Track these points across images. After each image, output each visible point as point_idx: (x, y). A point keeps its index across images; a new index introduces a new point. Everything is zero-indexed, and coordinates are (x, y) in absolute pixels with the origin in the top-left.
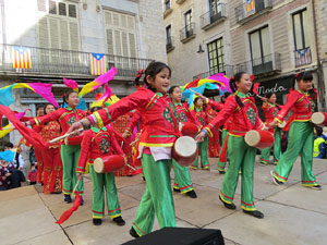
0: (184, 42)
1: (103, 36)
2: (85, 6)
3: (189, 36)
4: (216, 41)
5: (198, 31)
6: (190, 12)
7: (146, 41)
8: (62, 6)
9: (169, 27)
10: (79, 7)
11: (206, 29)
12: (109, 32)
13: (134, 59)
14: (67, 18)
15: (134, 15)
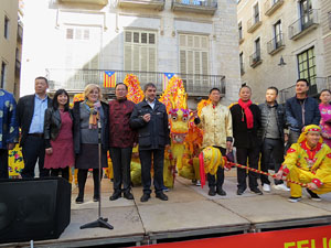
0: (273, 54)
1: (176, 57)
2: (162, 33)
3: (278, 47)
4: (307, 51)
5: (287, 41)
6: (279, 22)
7: (218, 58)
8: (144, 35)
9: (258, 41)
10: (157, 35)
11: (296, 39)
12: (183, 53)
13: (205, 76)
14: (148, 45)
15: (208, 35)
